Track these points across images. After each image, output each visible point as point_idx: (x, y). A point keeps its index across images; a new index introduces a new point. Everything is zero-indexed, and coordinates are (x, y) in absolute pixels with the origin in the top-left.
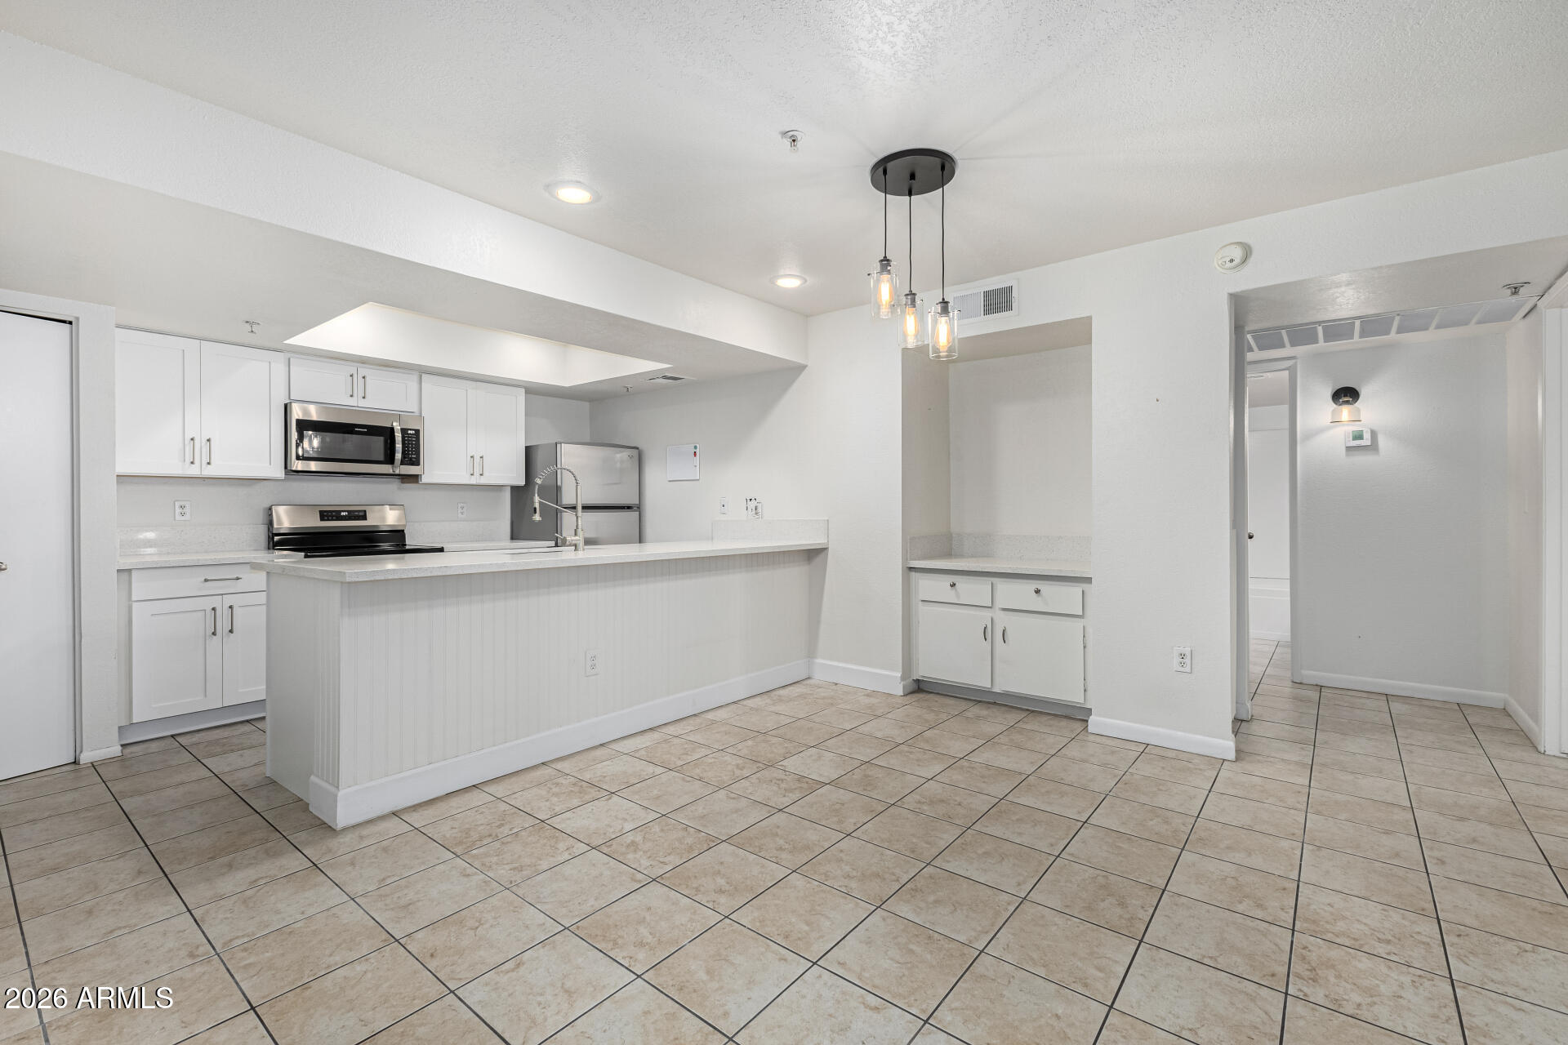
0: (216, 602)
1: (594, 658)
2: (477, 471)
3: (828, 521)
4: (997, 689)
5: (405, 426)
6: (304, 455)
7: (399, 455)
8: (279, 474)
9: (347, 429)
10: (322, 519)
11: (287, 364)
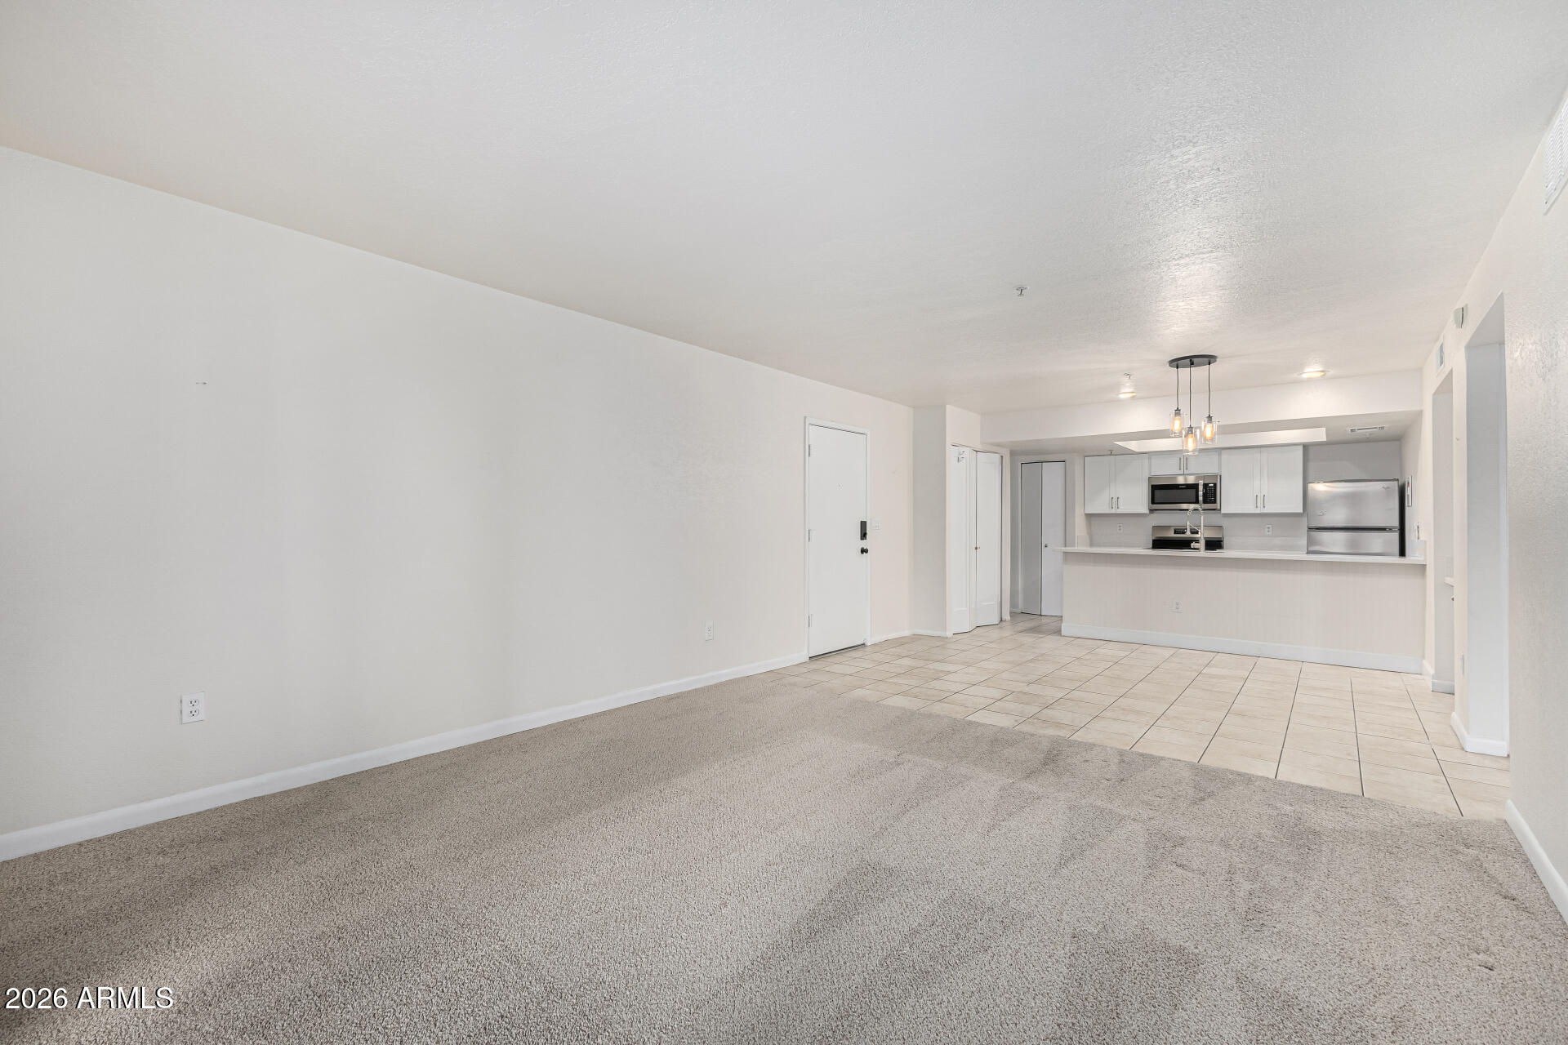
1: (1178, 604)
2: (1261, 505)
5: (1206, 482)
6: (1156, 501)
7: (1201, 498)
8: (1147, 511)
9: (1176, 487)
10: (1175, 533)
11: (1150, 458)
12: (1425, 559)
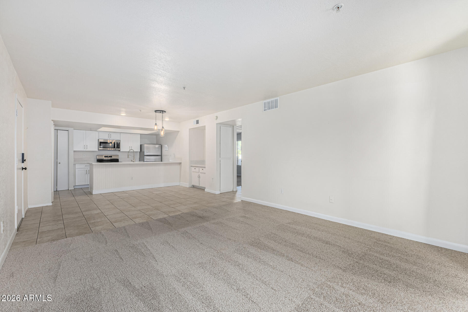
0: (87, 169)
1: (132, 177)
2: (131, 149)
3: (182, 158)
4: (200, 186)
5: (117, 142)
6: (101, 147)
7: (115, 147)
8: (97, 150)
10: (105, 157)
11: (99, 133)
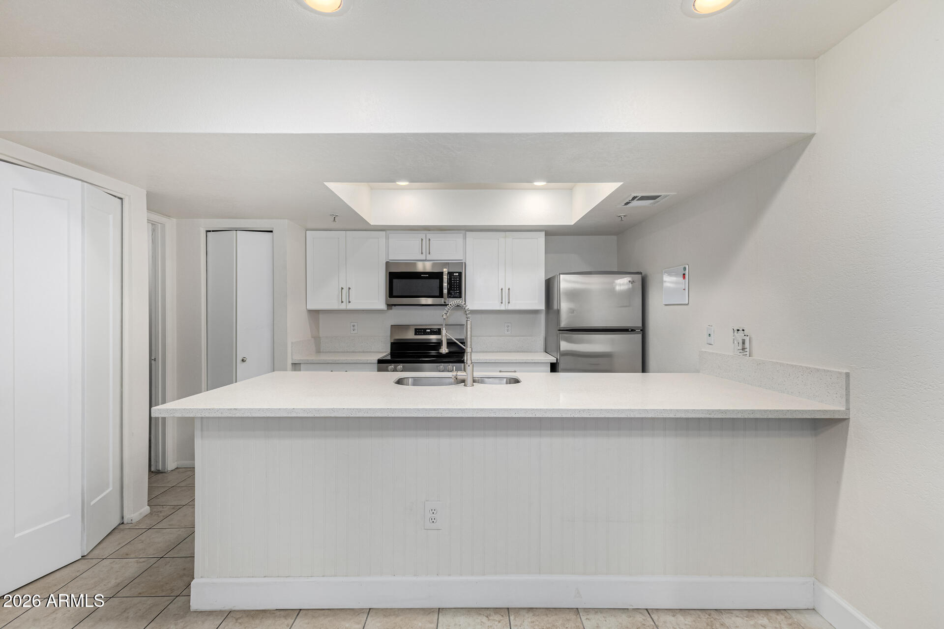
1: (434, 511)
2: (505, 300)
3: (847, 375)
5: (451, 271)
6: (394, 294)
7: (445, 291)
8: (383, 306)
9: (417, 276)
10: (416, 334)
11: (387, 238)
12: (848, 409)
